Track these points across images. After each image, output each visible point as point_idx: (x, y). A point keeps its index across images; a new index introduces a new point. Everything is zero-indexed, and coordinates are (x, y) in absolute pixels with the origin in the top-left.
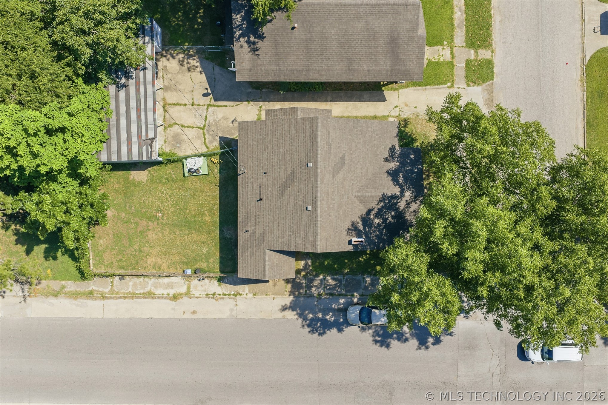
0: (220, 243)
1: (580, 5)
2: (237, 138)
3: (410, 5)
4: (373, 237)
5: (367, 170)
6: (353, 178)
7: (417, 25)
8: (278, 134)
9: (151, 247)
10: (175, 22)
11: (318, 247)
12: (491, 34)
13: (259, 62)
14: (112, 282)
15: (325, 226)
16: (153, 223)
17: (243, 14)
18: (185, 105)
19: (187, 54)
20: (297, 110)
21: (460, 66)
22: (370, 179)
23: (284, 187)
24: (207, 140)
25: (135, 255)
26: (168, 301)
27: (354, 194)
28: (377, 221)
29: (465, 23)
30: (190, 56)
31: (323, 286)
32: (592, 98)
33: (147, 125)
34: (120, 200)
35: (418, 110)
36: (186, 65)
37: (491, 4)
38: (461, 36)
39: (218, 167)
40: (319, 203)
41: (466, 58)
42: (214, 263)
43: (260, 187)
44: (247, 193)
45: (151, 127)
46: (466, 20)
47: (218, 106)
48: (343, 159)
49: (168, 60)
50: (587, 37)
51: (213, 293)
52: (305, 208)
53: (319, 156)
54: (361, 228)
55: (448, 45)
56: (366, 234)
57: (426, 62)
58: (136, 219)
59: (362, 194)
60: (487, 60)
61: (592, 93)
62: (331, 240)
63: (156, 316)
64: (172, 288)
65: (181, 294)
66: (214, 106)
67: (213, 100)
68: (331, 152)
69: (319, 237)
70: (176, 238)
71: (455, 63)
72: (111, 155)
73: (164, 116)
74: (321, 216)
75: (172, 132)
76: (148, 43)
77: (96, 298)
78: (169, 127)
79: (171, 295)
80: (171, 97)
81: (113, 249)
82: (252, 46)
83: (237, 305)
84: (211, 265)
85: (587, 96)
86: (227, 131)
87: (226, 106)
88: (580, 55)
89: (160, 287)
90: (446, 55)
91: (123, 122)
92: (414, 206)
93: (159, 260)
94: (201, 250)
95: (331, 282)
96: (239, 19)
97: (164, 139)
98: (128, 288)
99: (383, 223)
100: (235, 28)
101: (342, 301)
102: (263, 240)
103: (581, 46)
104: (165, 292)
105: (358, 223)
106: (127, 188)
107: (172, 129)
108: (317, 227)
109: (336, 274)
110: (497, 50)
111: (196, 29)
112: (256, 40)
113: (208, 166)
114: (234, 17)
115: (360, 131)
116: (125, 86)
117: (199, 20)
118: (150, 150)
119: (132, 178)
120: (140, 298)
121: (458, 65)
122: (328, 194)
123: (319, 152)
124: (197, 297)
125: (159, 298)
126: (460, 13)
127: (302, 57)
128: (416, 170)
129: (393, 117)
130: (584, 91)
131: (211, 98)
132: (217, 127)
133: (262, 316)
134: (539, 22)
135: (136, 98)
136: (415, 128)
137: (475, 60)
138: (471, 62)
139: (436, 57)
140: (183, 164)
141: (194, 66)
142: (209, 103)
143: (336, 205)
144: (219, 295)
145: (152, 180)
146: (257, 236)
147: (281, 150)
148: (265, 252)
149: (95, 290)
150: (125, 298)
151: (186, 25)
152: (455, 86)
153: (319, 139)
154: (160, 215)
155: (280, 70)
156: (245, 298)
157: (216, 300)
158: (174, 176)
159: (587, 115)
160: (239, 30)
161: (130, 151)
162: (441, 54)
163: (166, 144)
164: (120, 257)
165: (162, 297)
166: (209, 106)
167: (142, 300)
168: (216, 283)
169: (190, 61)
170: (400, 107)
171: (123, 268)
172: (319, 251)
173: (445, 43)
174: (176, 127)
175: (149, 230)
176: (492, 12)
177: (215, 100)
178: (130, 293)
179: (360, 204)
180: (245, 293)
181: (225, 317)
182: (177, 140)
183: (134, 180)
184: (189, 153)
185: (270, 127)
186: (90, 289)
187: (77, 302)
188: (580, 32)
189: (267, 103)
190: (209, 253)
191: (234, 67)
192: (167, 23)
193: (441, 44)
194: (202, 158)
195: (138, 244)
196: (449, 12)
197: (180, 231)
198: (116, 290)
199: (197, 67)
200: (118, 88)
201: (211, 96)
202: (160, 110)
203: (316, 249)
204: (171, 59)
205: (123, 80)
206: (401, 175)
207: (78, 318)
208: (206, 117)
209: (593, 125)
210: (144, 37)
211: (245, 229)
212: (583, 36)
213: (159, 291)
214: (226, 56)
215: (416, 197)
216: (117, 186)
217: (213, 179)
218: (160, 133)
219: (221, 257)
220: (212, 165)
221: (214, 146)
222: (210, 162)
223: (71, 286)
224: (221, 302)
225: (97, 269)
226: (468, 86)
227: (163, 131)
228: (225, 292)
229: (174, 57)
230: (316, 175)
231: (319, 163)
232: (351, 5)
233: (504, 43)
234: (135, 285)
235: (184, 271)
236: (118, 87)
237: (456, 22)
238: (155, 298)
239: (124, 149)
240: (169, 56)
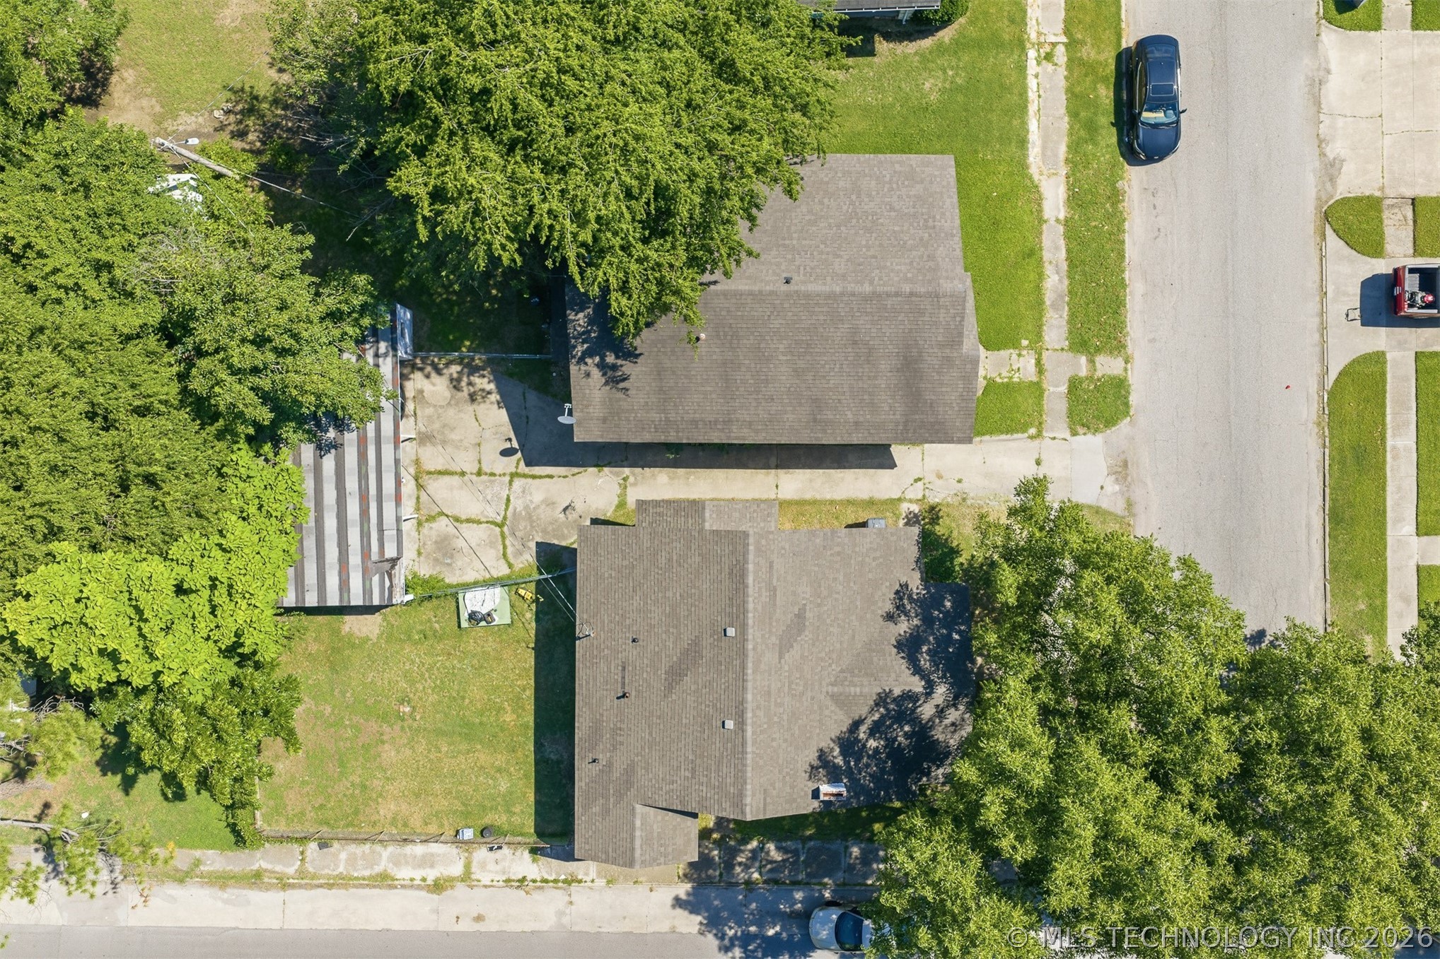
0: (537, 772)
1: (1317, 260)
2: (575, 546)
3: (944, 296)
4: (865, 779)
5: (854, 636)
6: (823, 655)
7: (961, 334)
8: (662, 561)
9: (388, 779)
10: (440, 295)
11: (748, 809)
12: (1123, 322)
13: (624, 405)
14: (302, 853)
15: (761, 762)
16: (391, 726)
17: (590, 311)
18: (463, 474)
19: (468, 365)
20: (704, 508)
21: (1056, 390)
22: (859, 654)
23: (675, 675)
24: (510, 550)
25: (352, 795)
26: (423, 894)
27: (824, 690)
28: (872, 744)
29: (1067, 299)
30: (473, 370)
31: (757, 864)
32: (1342, 462)
33: (381, 531)
34: (322, 677)
35: (964, 485)
36: (465, 389)
37: (1123, 257)
38: (1060, 327)
39: (534, 606)
40: (749, 715)
41: (1068, 375)
42: (524, 815)
43: (624, 669)
44: (595, 679)
45: (390, 534)
46: (1070, 292)
47: (534, 477)
48: (800, 616)
49: (428, 376)
50: (1331, 331)
51: (520, 877)
52: (719, 723)
53: (750, 615)
54: (839, 761)
55: (1030, 347)
56: (849, 772)
57: (981, 383)
58: (355, 719)
59: (841, 689)
60: (1115, 378)
61: (1341, 450)
62: (774, 793)
63: (396, 926)
64: (432, 866)
65: (451, 880)
66: (525, 476)
67: (522, 463)
68: (775, 605)
69: (749, 787)
70: (440, 760)
71: (1045, 386)
72: (303, 593)
73: (418, 498)
74: (754, 742)
75: (434, 533)
76: (386, 355)
77: (269, 887)
78: (427, 520)
79: (429, 882)
80: (433, 458)
81: (303, 782)
82: (610, 373)
83: (571, 903)
84: (516, 820)
85: (1332, 459)
86: (554, 530)
87: (551, 477)
88: (1317, 369)
89: (407, 863)
90: (1025, 369)
91: (331, 523)
92: (953, 715)
93: (404, 806)
94: (495, 787)
95: (776, 855)
96: (581, 322)
97: (416, 546)
98: (337, 866)
99: (886, 747)
100: (574, 338)
101: (799, 895)
102: (629, 784)
103: (1318, 349)
104: (417, 874)
105: (832, 750)
106: (336, 650)
107: (434, 525)
108: (745, 765)
109: (786, 839)
110: (1137, 355)
111: (488, 310)
112: (619, 362)
113: (512, 606)
114: (572, 317)
115: (839, 554)
116: (336, 446)
117: (494, 292)
118: (387, 583)
119: (347, 629)
120: (362, 886)
121: (1052, 389)
122: (769, 693)
123: (751, 606)
124: (485, 886)
125: (403, 886)
126: (1056, 278)
127: (714, 396)
128: (956, 637)
129: (911, 501)
130: (1324, 447)
131: (519, 461)
132: (532, 522)
133: (625, 927)
134: (1227, 299)
135: (360, 472)
136: (958, 526)
137: (1090, 378)
138: (1081, 383)
139: (1005, 374)
140: (457, 603)
141: (483, 390)
142: (514, 470)
143: (785, 717)
144: (534, 881)
145: (389, 635)
146: (616, 775)
147: (670, 594)
148: (633, 809)
149: (266, 870)
150: (330, 886)
151: (464, 302)
152: (1045, 434)
153: (750, 580)
154: (407, 709)
155: (667, 420)
156: (591, 888)
157: (527, 893)
158: (437, 626)
159: (1332, 499)
160: (583, 343)
161: (344, 585)
162: (1015, 367)
163: (422, 558)
164: (320, 801)
165: (411, 885)
166: (514, 475)
167: (367, 891)
168: (526, 854)
169: (476, 379)
170: (926, 481)
171: (328, 824)
172: (749, 818)
173: (1025, 343)
174: (444, 520)
175: (383, 742)
176: (1127, 275)
177: (528, 464)
178: (341, 876)
179: (837, 710)
180: (589, 879)
181: (545, 929)
182: (445, 550)
183: (350, 634)
184: (470, 577)
185: (647, 544)
186: (255, 867)
187: (226, 896)
188: (1317, 320)
189: (640, 470)
190: (511, 793)
191: (570, 414)
192: (424, 298)
193: (1015, 345)
194: (498, 591)
195: (360, 772)
196: (1032, 276)
197: (450, 745)
198: (311, 869)
199: (489, 393)
200: (321, 449)
201: (519, 455)
202: (409, 487)
203: (743, 812)
204: (433, 375)
205: (332, 434)
206: (925, 649)
207: (228, 929)
208: (508, 500)
209: (1342, 520)
210: (377, 342)
211: (590, 757)
212: (1323, 328)
213: (404, 873)
214: (552, 368)
215: (956, 697)
216: (314, 648)
217: (522, 633)
218: (409, 535)
219: (537, 802)
220: (519, 603)
221: (527, 560)
222: (514, 597)
223: (215, 860)
224: (537, 895)
225: (269, 825)
226: (1074, 433)
227: (414, 529)
228: (546, 877)
229: (439, 372)
230: (743, 653)
231: (750, 631)
232: (818, 295)
233: (1152, 341)
234: (352, 860)
235: (457, 832)
236: (319, 447)
237: (1049, 298)
238: (396, 887)
239: (332, 581)
240: (429, 369)
